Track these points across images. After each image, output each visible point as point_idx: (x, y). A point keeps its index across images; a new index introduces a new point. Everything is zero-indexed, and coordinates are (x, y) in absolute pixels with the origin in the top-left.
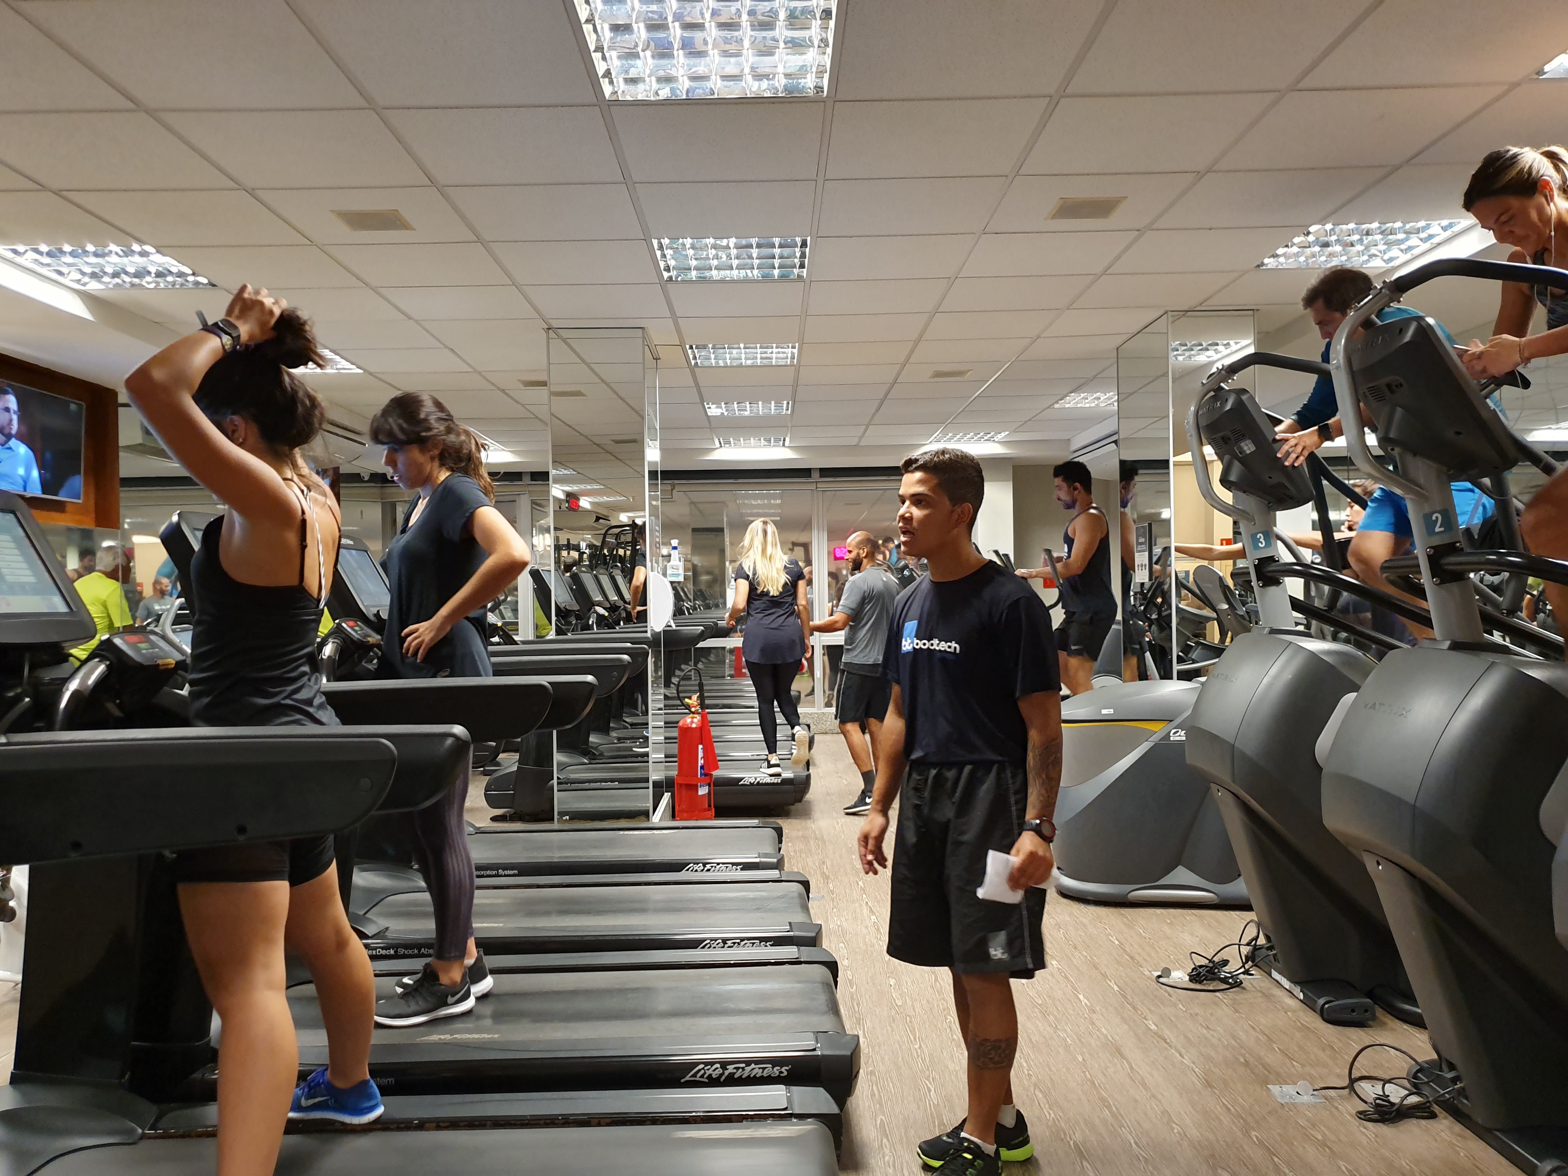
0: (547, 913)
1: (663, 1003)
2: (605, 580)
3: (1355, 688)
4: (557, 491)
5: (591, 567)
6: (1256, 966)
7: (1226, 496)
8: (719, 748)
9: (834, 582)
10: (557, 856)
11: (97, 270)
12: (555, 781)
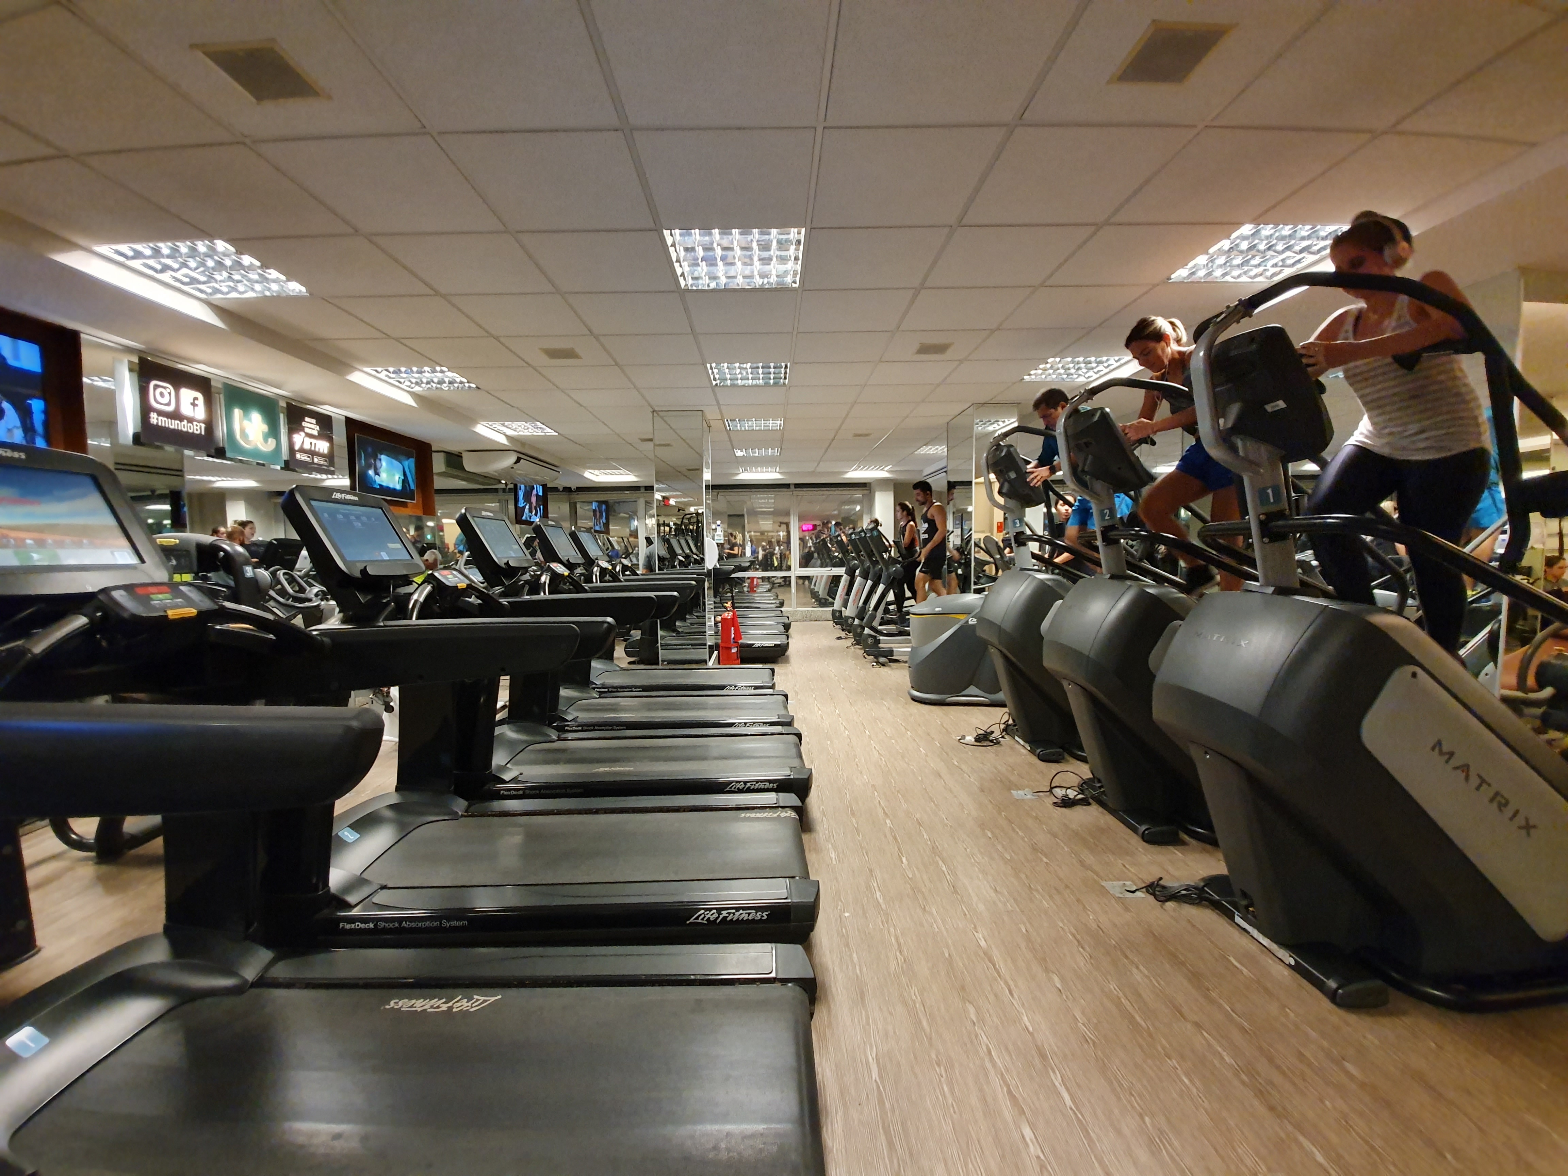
0: (657, 710)
1: (715, 753)
2: (683, 542)
3: (1062, 598)
4: (658, 496)
5: (676, 535)
6: (1008, 734)
7: (1001, 500)
8: (742, 629)
9: (802, 543)
10: (661, 682)
11: (418, 381)
12: (659, 644)
